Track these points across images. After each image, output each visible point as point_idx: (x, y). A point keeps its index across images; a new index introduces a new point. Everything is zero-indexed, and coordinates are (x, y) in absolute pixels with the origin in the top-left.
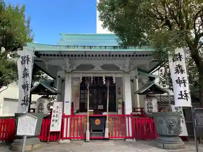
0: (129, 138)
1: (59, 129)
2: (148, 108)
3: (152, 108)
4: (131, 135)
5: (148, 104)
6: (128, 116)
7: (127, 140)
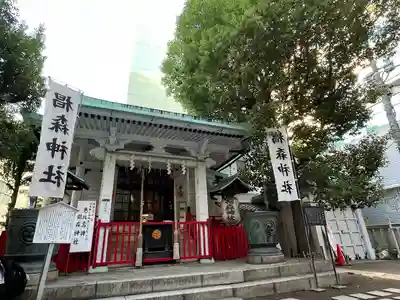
0: (205, 257)
1: (88, 248)
2: (228, 213)
3: (233, 212)
4: (207, 254)
5: (227, 208)
6: (203, 223)
7: (203, 261)
